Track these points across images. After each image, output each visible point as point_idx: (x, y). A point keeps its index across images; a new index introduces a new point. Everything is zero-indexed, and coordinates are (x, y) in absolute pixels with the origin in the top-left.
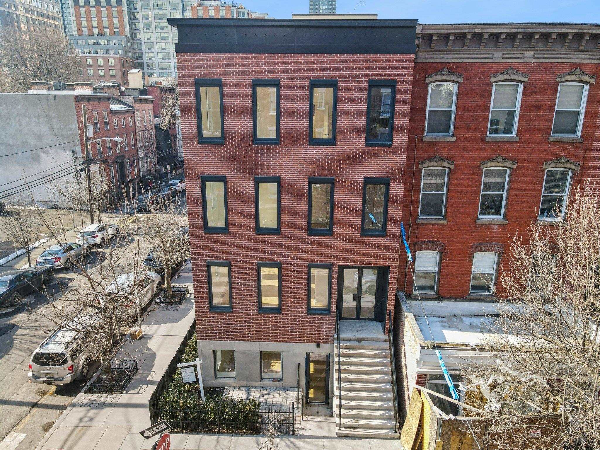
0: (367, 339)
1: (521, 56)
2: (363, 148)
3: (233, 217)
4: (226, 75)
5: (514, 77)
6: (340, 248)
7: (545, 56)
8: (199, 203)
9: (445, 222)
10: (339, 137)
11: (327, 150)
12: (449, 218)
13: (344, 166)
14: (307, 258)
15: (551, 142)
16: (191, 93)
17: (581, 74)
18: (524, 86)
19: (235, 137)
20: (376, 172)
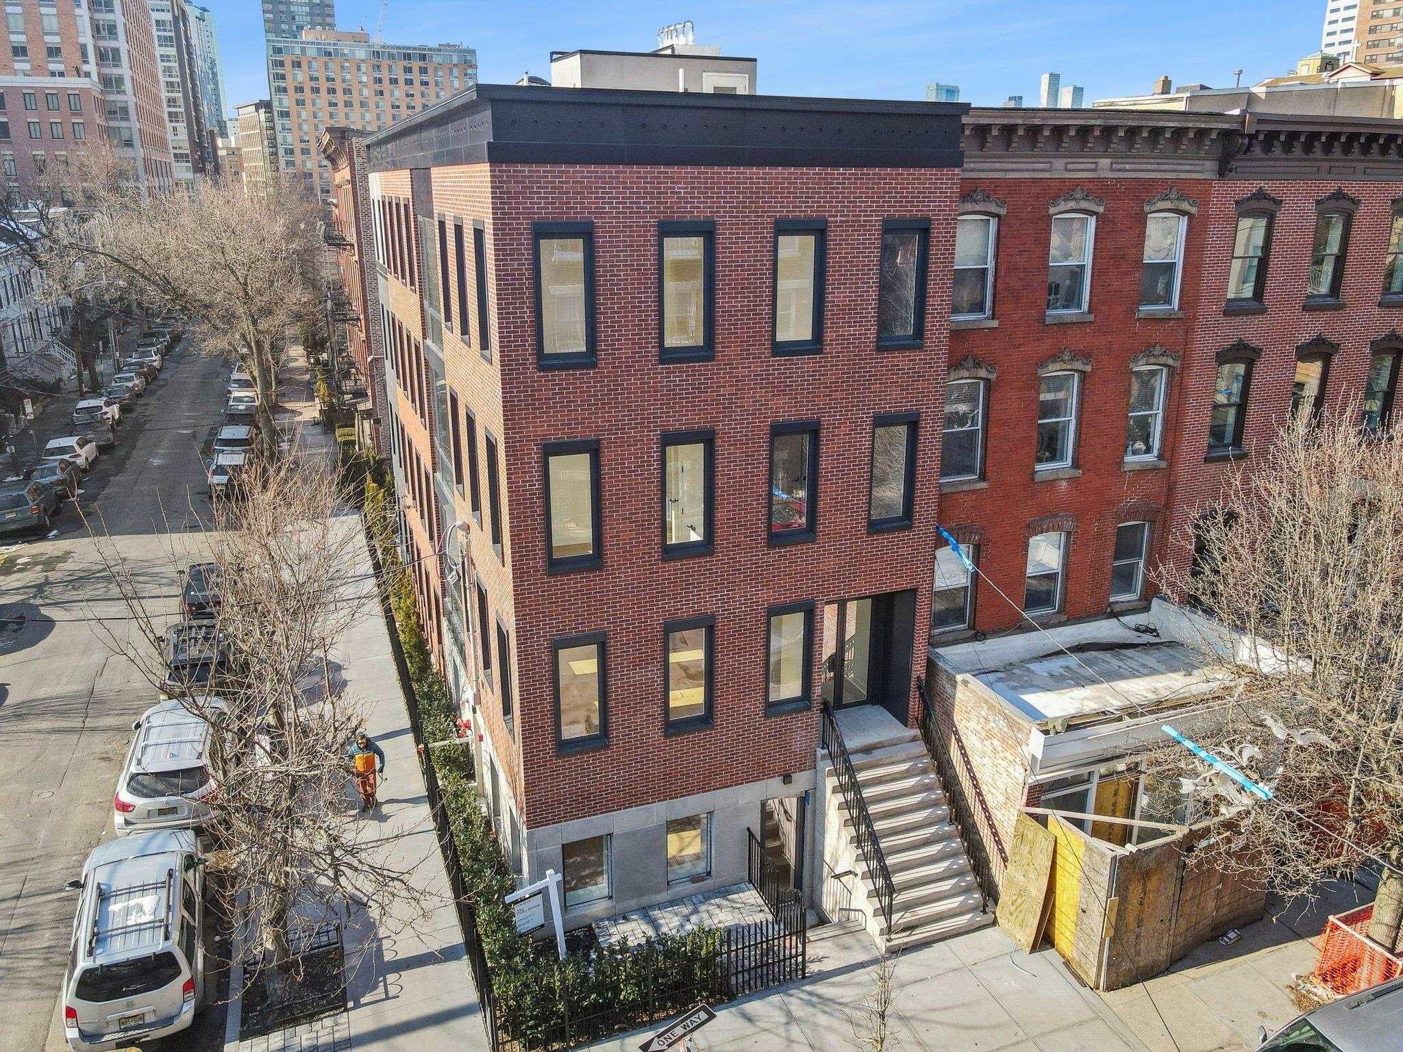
0: (881, 743)
1: (1093, 166)
2: (872, 354)
3: (614, 528)
4: (603, 213)
5: (1084, 205)
6: (829, 565)
7: (1128, 167)
8: (538, 507)
9: (984, 485)
10: (829, 335)
11: (806, 363)
12: (989, 475)
13: (839, 395)
14: (766, 597)
15: (1139, 319)
16: (524, 255)
17: (1178, 199)
18: (1097, 221)
19: (621, 349)
20: (895, 401)
